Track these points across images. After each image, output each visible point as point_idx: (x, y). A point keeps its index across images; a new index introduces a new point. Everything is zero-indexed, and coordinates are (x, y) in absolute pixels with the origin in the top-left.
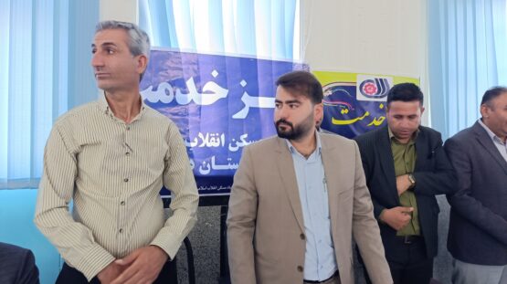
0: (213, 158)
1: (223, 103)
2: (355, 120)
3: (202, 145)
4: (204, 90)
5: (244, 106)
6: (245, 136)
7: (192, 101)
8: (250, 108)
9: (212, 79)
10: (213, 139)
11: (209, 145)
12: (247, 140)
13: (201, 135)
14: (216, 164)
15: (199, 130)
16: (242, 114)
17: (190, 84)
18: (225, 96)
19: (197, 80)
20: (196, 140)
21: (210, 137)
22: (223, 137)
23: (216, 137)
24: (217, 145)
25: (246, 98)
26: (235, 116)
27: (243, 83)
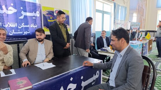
0: (13, 30)
1: (15, 14)
2: (54, 21)
3: (9, 26)
4: (9, 9)
5: (22, 15)
6: (23, 24)
7: (5, 13)
8: (24, 16)
9: (11, 6)
10: (13, 24)
11: (12, 26)
12: (24, 25)
13: (9, 23)
14: (15, 32)
15: (8, 22)
16: (22, 17)
17: (4, 7)
18: (16, 12)
19: (6, 6)
20: (7, 25)
21: (12, 24)
22: (16, 24)
23: (14, 24)
24: (14, 26)
25: (23, 12)
26: (20, 18)
27: (22, 8)
